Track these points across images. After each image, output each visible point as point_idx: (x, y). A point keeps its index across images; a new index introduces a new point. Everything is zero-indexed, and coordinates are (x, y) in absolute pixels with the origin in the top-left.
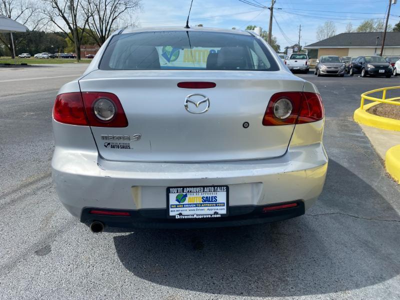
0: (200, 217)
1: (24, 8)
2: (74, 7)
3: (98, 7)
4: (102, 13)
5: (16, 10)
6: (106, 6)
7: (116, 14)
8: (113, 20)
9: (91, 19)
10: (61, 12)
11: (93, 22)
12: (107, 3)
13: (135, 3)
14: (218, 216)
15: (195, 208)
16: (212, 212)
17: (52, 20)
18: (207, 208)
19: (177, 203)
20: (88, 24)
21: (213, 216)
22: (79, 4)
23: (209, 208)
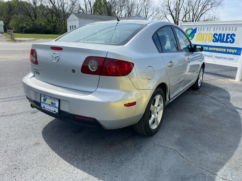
0: (49, 111)
1: (154, 11)
2: (179, 8)
3: (193, 7)
4: (195, 11)
5: (150, 12)
6: (198, 7)
7: (204, 11)
8: (201, 15)
9: (187, 15)
10: (171, 12)
11: (188, 17)
12: (199, 5)
13: (218, 3)
14: (55, 113)
15: (49, 106)
16: (53, 110)
17: (165, 17)
18: (52, 107)
19: (43, 102)
20: (185, 18)
21: (53, 112)
22: (182, 6)
23: (53, 108)
